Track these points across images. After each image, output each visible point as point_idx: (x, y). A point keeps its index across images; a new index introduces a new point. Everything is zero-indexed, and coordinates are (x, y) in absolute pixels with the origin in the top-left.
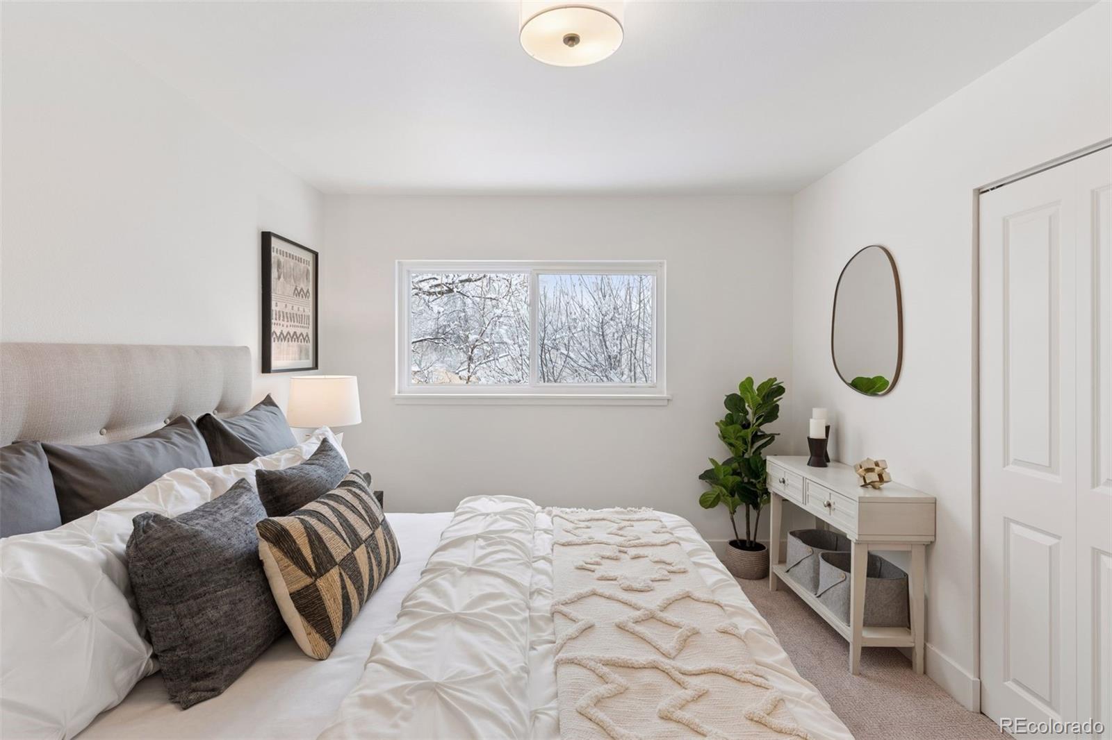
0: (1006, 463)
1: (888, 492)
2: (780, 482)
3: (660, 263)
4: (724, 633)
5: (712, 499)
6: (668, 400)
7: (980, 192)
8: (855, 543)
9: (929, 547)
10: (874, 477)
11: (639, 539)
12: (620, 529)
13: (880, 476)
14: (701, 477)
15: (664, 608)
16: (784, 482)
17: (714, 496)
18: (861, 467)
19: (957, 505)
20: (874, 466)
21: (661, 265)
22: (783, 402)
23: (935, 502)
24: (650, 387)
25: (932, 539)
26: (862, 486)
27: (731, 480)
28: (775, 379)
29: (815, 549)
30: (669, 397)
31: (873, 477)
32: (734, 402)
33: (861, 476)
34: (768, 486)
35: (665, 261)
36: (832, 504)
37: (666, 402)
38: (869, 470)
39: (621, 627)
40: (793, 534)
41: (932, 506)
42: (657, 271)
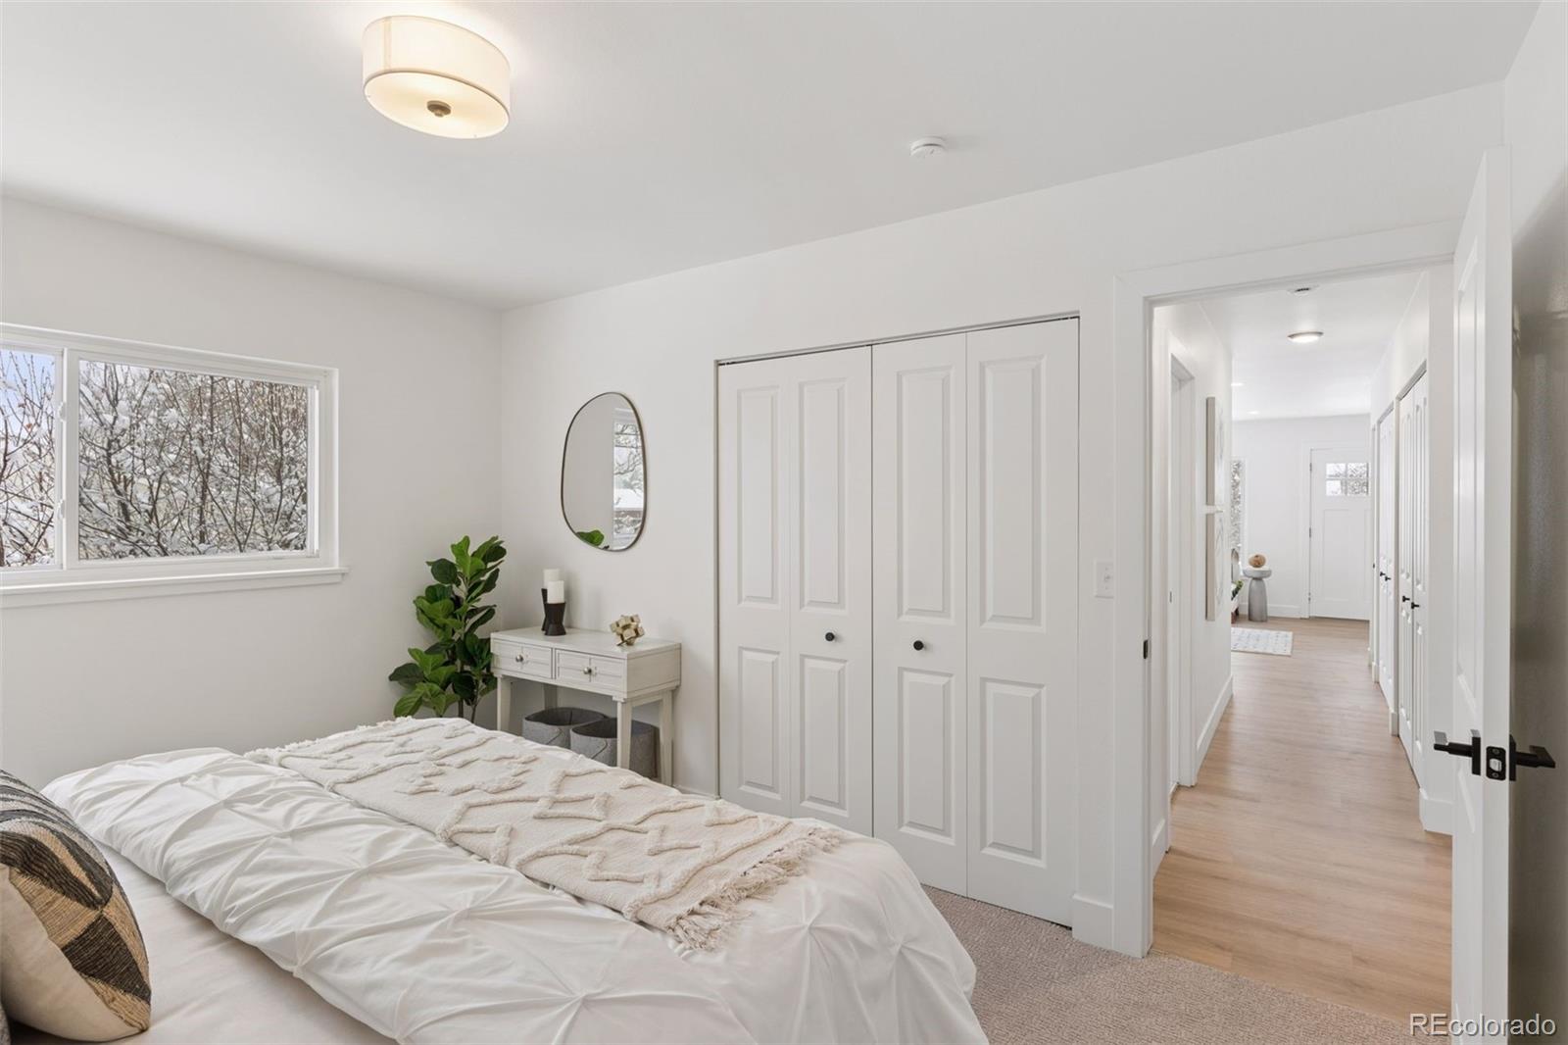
0: (740, 600)
1: (640, 645)
2: (517, 660)
3: (325, 372)
4: (629, 787)
5: (413, 704)
6: (343, 574)
7: (719, 364)
8: (622, 703)
9: (674, 692)
10: (628, 632)
11: (440, 748)
12: (402, 745)
13: (636, 631)
14: (392, 678)
15: (558, 791)
16: (522, 659)
17: (416, 699)
18: (618, 625)
19: (700, 645)
20: (630, 622)
21: (327, 374)
22: (505, 566)
23: (680, 648)
24: (307, 557)
25: (676, 683)
26: (619, 645)
27: (444, 672)
28: (497, 538)
29: (562, 727)
30: (345, 569)
31: (629, 634)
32: (443, 570)
33: (618, 634)
34: (492, 670)
35: (337, 370)
36: (593, 669)
37: (340, 576)
38: (626, 627)
39: (541, 817)
40: (528, 719)
41: (677, 651)
42: (318, 382)
